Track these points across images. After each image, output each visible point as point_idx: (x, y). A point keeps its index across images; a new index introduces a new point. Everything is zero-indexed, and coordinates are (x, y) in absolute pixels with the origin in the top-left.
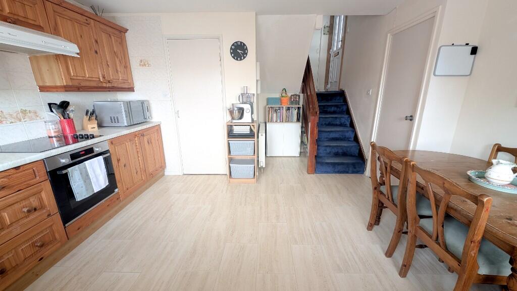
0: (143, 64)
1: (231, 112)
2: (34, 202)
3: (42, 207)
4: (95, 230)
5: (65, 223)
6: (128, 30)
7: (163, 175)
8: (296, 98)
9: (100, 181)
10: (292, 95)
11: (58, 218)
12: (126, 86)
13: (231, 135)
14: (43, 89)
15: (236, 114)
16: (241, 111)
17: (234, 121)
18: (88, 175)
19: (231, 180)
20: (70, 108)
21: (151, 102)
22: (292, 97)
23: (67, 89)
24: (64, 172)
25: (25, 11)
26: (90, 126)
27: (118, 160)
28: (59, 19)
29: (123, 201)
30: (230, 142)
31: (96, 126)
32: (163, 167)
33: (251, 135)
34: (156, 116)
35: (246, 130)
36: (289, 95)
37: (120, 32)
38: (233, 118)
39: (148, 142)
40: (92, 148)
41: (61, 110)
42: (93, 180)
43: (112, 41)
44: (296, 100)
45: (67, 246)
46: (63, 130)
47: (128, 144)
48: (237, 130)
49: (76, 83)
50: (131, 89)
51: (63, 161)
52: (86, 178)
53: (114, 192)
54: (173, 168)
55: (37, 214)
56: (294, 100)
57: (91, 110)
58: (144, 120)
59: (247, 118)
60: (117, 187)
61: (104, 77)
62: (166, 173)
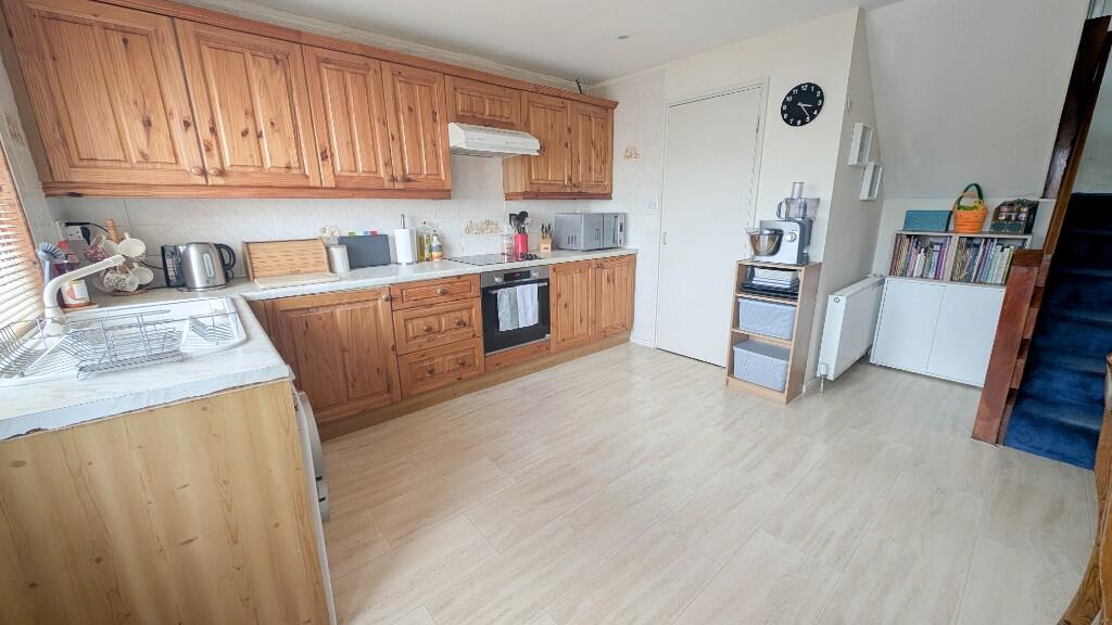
0: (631, 154)
1: (754, 240)
2: (465, 316)
3: (471, 325)
4: (516, 376)
5: (486, 352)
6: (617, 103)
7: (627, 340)
8: (1019, 212)
9: (529, 316)
10: (1003, 204)
11: (481, 342)
12: (599, 190)
13: (746, 285)
14: (509, 197)
15: (765, 242)
16: (777, 236)
17: (757, 258)
18: (516, 303)
19: (731, 380)
20: (527, 220)
21: (630, 216)
22: (1005, 209)
23: (526, 196)
24: (494, 292)
25: (502, 109)
26: (543, 246)
27: (559, 296)
28: (531, 109)
29: (555, 354)
30: (740, 300)
31: (549, 246)
32: (627, 326)
33: (790, 294)
34: (635, 241)
35: (783, 280)
36: (993, 202)
37: (606, 108)
38: (757, 253)
39: (608, 280)
40: (529, 272)
41: (517, 223)
42: (521, 312)
43: (591, 125)
44: (1017, 219)
45: (484, 380)
46: (517, 247)
47: (577, 276)
48: (762, 278)
49: (535, 189)
50: (607, 196)
51: (497, 280)
52: (514, 306)
53: (543, 337)
54: (643, 334)
55: (465, 329)
56: (1009, 218)
57: (546, 225)
58: (614, 245)
59: (788, 253)
60: (549, 333)
61: (570, 179)
62: (633, 339)
